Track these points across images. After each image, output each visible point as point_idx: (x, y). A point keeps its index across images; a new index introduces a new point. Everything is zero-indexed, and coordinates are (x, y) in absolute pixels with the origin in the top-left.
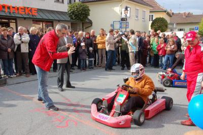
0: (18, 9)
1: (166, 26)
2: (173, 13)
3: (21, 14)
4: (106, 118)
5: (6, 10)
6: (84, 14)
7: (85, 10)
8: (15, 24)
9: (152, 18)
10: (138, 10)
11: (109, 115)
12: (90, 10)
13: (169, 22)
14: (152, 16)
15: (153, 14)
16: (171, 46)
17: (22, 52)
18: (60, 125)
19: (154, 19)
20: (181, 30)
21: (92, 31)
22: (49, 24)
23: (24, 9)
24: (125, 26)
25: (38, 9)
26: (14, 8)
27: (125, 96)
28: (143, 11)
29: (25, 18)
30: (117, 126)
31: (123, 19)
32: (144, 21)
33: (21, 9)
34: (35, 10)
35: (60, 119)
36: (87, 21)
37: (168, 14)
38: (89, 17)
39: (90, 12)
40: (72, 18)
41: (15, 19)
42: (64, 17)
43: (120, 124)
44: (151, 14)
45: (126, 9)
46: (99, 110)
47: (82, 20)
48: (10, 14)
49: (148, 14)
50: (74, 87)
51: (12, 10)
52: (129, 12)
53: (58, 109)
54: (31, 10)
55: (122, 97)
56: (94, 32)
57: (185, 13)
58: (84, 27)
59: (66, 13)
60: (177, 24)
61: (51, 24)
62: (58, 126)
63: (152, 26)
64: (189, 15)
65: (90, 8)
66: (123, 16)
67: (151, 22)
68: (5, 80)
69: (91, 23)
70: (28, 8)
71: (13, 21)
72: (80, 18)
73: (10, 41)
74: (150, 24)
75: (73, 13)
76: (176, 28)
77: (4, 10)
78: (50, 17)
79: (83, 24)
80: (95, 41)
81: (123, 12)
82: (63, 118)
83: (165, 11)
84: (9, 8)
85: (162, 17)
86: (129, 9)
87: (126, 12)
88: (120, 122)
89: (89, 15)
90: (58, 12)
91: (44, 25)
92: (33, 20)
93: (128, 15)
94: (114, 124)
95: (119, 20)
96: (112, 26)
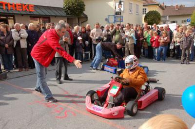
0: (15, 5)
1: (159, 19)
2: (165, 6)
3: (19, 11)
4: (100, 110)
5: (4, 7)
6: (79, 9)
7: (80, 6)
8: (13, 20)
9: (146, 11)
10: (131, 4)
11: (103, 106)
12: (85, 5)
13: (161, 14)
14: (146, 9)
15: (147, 8)
16: (164, 38)
17: (21, 47)
18: (60, 116)
19: (147, 12)
20: (173, 22)
21: (87, 25)
22: (45, 19)
23: (22, 5)
24: (119, 19)
25: (35, 6)
26: (11, 5)
27: (118, 88)
28: (136, 5)
29: (23, 15)
30: (111, 117)
31: (117, 13)
32: (138, 14)
33: (19, 6)
34: (32, 7)
35: (58, 110)
36: (82, 15)
37: (161, 7)
38: (85, 12)
39: (85, 7)
40: (68, 14)
41: (13, 16)
43: (114, 115)
44: (144, 8)
45: (120, 3)
46: (93, 102)
47: (77, 15)
48: (8, 11)
49: (141, 8)
50: (71, 80)
51: (10, 7)
52: (123, 6)
53: (57, 101)
54: (28, 6)
55: (116, 88)
56: (89, 27)
57: (177, 6)
58: (80, 22)
59: (62, 8)
60: (170, 16)
61: (47, 19)
62: (57, 117)
63: (145, 19)
64: (181, 8)
65: (85, 3)
66: (117, 10)
67: (144, 15)
68: (6, 74)
69: (86, 17)
70: (25, 5)
71: (11, 18)
72: (75, 13)
74: (143, 18)
75: (69, 8)
76: (168, 21)
77: (2, 7)
78: (47, 13)
79: (79, 19)
81: (117, 7)
82: (62, 109)
83: (158, 5)
84: (6, 5)
85: (154, 10)
86: (122, 3)
87: (120, 6)
88: (114, 113)
89: (84, 10)
90: (54, 8)
91: (41, 20)
92: (30, 17)
93: (122, 9)
94: (108, 115)
95: (114, 14)
96: (107, 20)
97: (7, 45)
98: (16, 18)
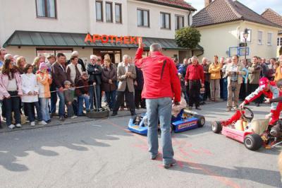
0: (123, 39)
3: (126, 44)
5: (112, 41)
6: (193, 40)
7: (195, 35)
8: (119, 54)
9: (281, 42)
10: (261, 32)
12: (200, 35)
14: (281, 39)
21: (204, 59)
23: (129, 38)
24: (244, 52)
26: (119, 38)
28: (269, 33)
29: (129, 48)
31: (241, 45)
32: (270, 45)
33: (126, 38)
36: (197, 48)
38: (200, 44)
39: (201, 38)
40: (180, 46)
41: (120, 50)
42: (171, 44)
44: (280, 37)
45: (246, 31)
47: (191, 47)
48: (115, 44)
51: (118, 41)
52: (249, 35)
54: (136, 39)
56: (205, 61)
59: (173, 40)
65: (201, 33)
66: (242, 40)
67: (280, 47)
69: (202, 50)
70: (133, 37)
71: (118, 52)
72: (189, 44)
73: (112, 73)
74: (278, 50)
75: (181, 39)
77: (109, 41)
79: (192, 51)
80: (208, 70)
81: (242, 36)
84: (114, 38)
86: (249, 32)
87: (246, 35)
93: (248, 39)
95: (237, 45)
96: (228, 53)
97: (110, 81)
98: (123, 52)
